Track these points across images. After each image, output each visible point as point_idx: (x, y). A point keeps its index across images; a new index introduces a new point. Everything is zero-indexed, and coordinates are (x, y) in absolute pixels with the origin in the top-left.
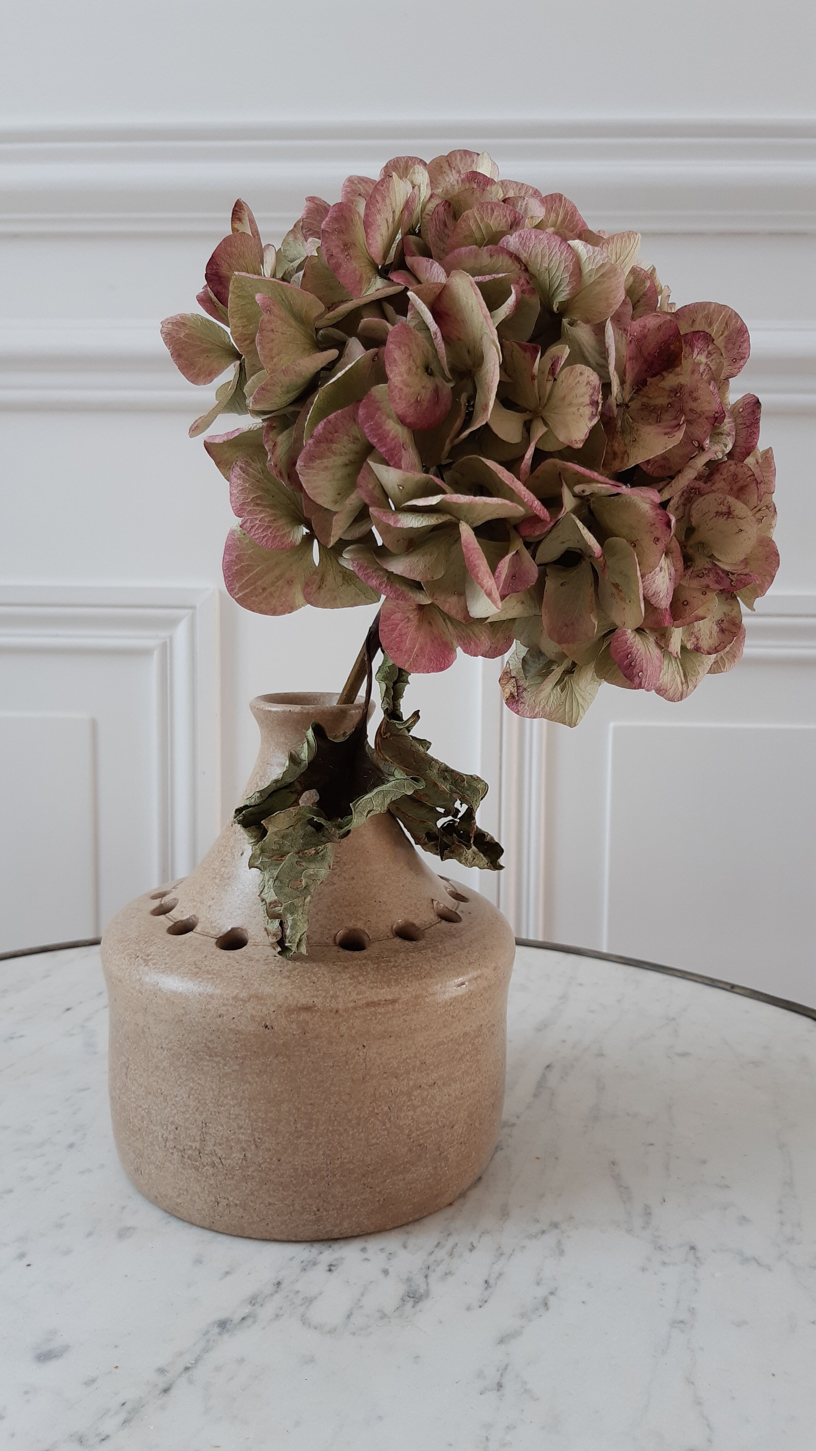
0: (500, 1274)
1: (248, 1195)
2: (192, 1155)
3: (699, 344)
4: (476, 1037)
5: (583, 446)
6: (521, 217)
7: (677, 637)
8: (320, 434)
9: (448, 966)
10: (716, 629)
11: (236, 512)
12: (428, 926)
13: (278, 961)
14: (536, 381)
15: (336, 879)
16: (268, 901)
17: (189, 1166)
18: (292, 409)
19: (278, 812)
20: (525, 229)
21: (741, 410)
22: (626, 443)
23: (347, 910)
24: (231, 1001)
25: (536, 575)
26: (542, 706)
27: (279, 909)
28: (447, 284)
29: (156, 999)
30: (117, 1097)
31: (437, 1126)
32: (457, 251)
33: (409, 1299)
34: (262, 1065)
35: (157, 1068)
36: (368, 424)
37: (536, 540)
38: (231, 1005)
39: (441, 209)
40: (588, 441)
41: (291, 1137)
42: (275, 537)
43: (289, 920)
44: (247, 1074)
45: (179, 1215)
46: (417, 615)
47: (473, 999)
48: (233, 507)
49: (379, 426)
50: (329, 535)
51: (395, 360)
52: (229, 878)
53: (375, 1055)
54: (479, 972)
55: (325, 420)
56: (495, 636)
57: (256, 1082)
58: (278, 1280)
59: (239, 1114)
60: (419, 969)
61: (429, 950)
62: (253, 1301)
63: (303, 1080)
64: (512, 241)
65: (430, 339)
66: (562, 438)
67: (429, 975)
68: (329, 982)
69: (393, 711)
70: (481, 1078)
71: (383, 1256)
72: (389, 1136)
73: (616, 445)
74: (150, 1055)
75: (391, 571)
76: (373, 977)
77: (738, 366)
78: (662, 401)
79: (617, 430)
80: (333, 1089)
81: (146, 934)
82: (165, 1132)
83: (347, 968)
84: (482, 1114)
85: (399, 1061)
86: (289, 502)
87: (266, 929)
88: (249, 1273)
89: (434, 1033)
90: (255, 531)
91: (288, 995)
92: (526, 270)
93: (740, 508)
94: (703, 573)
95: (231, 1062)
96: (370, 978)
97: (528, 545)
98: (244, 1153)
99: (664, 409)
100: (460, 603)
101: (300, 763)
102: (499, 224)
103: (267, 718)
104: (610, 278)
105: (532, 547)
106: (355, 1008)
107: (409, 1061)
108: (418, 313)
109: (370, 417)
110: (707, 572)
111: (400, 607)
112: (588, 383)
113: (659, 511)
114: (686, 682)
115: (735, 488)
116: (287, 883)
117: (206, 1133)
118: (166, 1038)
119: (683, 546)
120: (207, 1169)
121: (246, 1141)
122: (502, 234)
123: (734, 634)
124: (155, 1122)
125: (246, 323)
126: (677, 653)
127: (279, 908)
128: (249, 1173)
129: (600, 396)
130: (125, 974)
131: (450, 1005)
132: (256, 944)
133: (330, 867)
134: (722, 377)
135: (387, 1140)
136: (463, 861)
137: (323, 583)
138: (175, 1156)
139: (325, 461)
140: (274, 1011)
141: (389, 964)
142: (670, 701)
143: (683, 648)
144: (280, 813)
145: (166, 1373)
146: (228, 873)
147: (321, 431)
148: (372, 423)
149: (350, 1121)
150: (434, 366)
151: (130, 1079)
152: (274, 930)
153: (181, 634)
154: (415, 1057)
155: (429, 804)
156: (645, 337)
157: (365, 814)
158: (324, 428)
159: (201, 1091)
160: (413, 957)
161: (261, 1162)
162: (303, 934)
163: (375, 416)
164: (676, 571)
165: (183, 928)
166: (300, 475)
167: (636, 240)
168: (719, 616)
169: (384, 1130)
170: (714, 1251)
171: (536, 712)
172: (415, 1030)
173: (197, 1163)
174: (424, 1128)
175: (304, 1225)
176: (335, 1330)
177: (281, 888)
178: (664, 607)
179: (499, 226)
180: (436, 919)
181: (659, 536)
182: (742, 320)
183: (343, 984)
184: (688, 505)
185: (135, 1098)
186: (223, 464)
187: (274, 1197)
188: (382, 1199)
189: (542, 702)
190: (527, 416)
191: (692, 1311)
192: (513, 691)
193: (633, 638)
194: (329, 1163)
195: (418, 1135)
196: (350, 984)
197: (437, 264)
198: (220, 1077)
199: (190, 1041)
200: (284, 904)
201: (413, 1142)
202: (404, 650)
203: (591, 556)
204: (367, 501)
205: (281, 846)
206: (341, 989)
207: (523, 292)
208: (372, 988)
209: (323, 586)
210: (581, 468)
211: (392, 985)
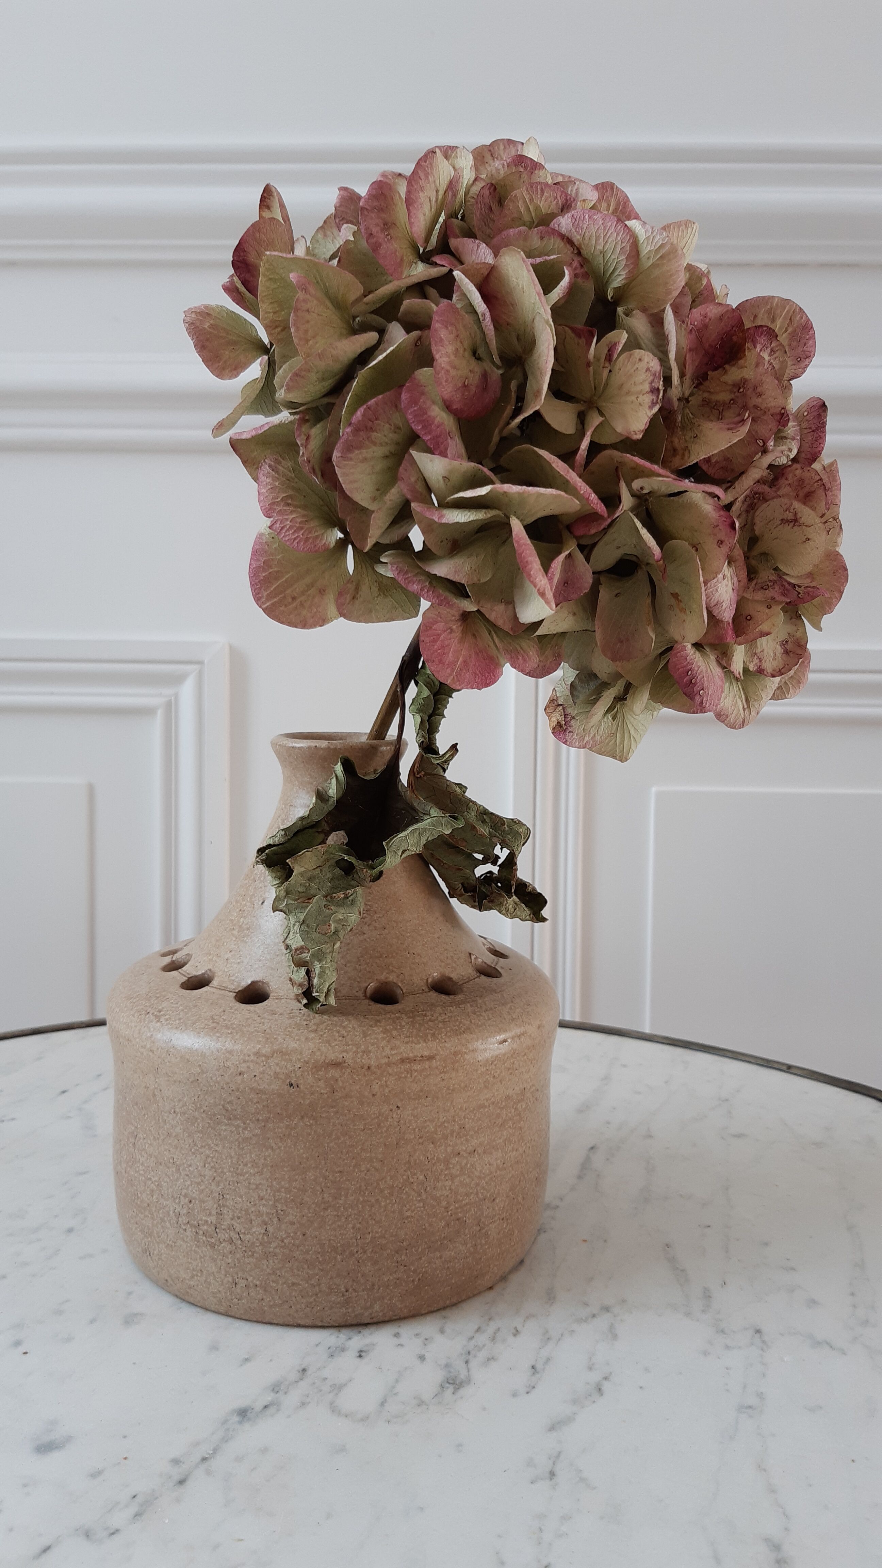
0: (548, 1360)
1: (269, 1273)
2: (207, 1231)
3: (762, 340)
4: (519, 1102)
5: (643, 436)
6: (572, 200)
7: (739, 657)
8: (359, 421)
9: (489, 1022)
10: (779, 650)
11: (265, 512)
12: (466, 980)
13: (304, 1014)
14: (591, 367)
15: (365, 928)
16: (294, 947)
17: (204, 1242)
18: (326, 400)
19: (305, 850)
20: (577, 210)
21: (806, 414)
22: (687, 439)
23: (378, 961)
24: (252, 1058)
25: (591, 581)
26: (592, 735)
27: (306, 956)
28: (495, 265)
29: (169, 1057)
30: (123, 1171)
31: (477, 1199)
32: (505, 233)
33: (448, 1385)
34: (286, 1129)
35: (169, 1135)
36: (412, 410)
37: (590, 542)
38: (252, 1061)
39: (487, 192)
40: (647, 432)
41: (317, 1209)
42: (307, 539)
43: (317, 967)
44: (269, 1139)
45: (191, 1300)
46: (461, 626)
47: (516, 1058)
48: (261, 507)
49: (423, 412)
50: (365, 539)
51: (441, 339)
52: (248, 929)
53: (409, 1118)
54: (522, 1029)
55: (365, 406)
56: (544, 654)
57: (280, 1148)
58: (303, 1366)
59: (260, 1184)
60: (457, 1023)
61: (468, 1005)
62: (276, 1388)
63: (332, 1144)
64: (564, 223)
65: (478, 322)
66: (619, 429)
67: (468, 1030)
68: (360, 1036)
69: (428, 746)
70: (524, 1147)
71: (419, 1341)
72: (424, 1207)
73: (676, 440)
74: (161, 1121)
75: (434, 573)
76: (408, 1031)
77: (803, 365)
78: (724, 396)
79: (677, 425)
80: (364, 1155)
81: (157, 990)
82: (177, 1207)
83: (379, 1021)
84: (525, 1188)
85: (436, 1125)
86: (322, 503)
87: (291, 980)
88: (271, 1360)
89: (475, 1094)
90: (286, 532)
91: (315, 1050)
92: (579, 253)
93: (807, 514)
94: (768, 585)
95: (252, 1126)
96: (405, 1032)
97: (581, 548)
98: (265, 1227)
99: (727, 405)
100: (508, 612)
101: (328, 800)
102: (549, 207)
103: (290, 755)
104: (669, 260)
105: (585, 552)
106: (389, 1064)
107: (446, 1125)
108: (465, 295)
109: (414, 401)
110: (772, 584)
111: (443, 616)
112: (648, 370)
113: (722, 513)
114: (749, 707)
115: (801, 494)
116: (315, 928)
117: (224, 1206)
118: (180, 1100)
119: (747, 557)
120: (224, 1246)
121: (268, 1214)
122: (553, 216)
123: (800, 656)
124: (166, 1195)
125: (277, 309)
126: (739, 674)
127: (306, 954)
128: (271, 1250)
129: (661, 383)
130: (134, 1031)
131: (492, 1064)
132: (280, 997)
133: (360, 913)
134: (786, 377)
135: (422, 1212)
136: (503, 912)
137: (357, 593)
138: (188, 1233)
139: (364, 451)
140: (300, 1068)
141: (425, 1018)
142: (731, 728)
143: (746, 670)
144: (307, 851)
145: (181, 1464)
146: (248, 924)
147: (360, 419)
148: (416, 408)
149: (382, 1191)
150: (481, 351)
151: (138, 1150)
152: (300, 979)
153: (187, 691)
154: (454, 1121)
155: (466, 850)
156: (706, 326)
157: (400, 854)
158: (364, 415)
159: (217, 1159)
160: (451, 1012)
161: (284, 1236)
162: (332, 984)
163: (419, 401)
164: (739, 581)
165: (197, 983)
166: (336, 467)
167: (694, 230)
168: (783, 636)
169: (419, 1201)
170: (782, 1335)
171: (585, 742)
172: (453, 1090)
173: (213, 1240)
174: (462, 1200)
175: (331, 1308)
176: (368, 1418)
177: (308, 933)
178: (726, 620)
179: (549, 208)
180: (474, 974)
181: (723, 539)
182: (807, 316)
183: (375, 1038)
184: (752, 512)
185: (143, 1170)
186: (250, 464)
187: (298, 1275)
188: (417, 1280)
189: (592, 731)
190: (581, 407)
191: (761, 1396)
192: (560, 719)
193: (692, 655)
194: (359, 1238)
195: (457, 1208)
196: (383, 1039)
197: (484, 245)
198: (239, 1142)
199: (207, 1104)
200: (311, 950)
201: (451, 1215)
202: (447, 663)
203: (648, 564)
204: (409, 497)
205: (308, 888)
206: (373, 1044)
207: (576, 276)
208: (407, 1043)
209: (358, 596)
210: (640, 460)
211: (429, 1041)
